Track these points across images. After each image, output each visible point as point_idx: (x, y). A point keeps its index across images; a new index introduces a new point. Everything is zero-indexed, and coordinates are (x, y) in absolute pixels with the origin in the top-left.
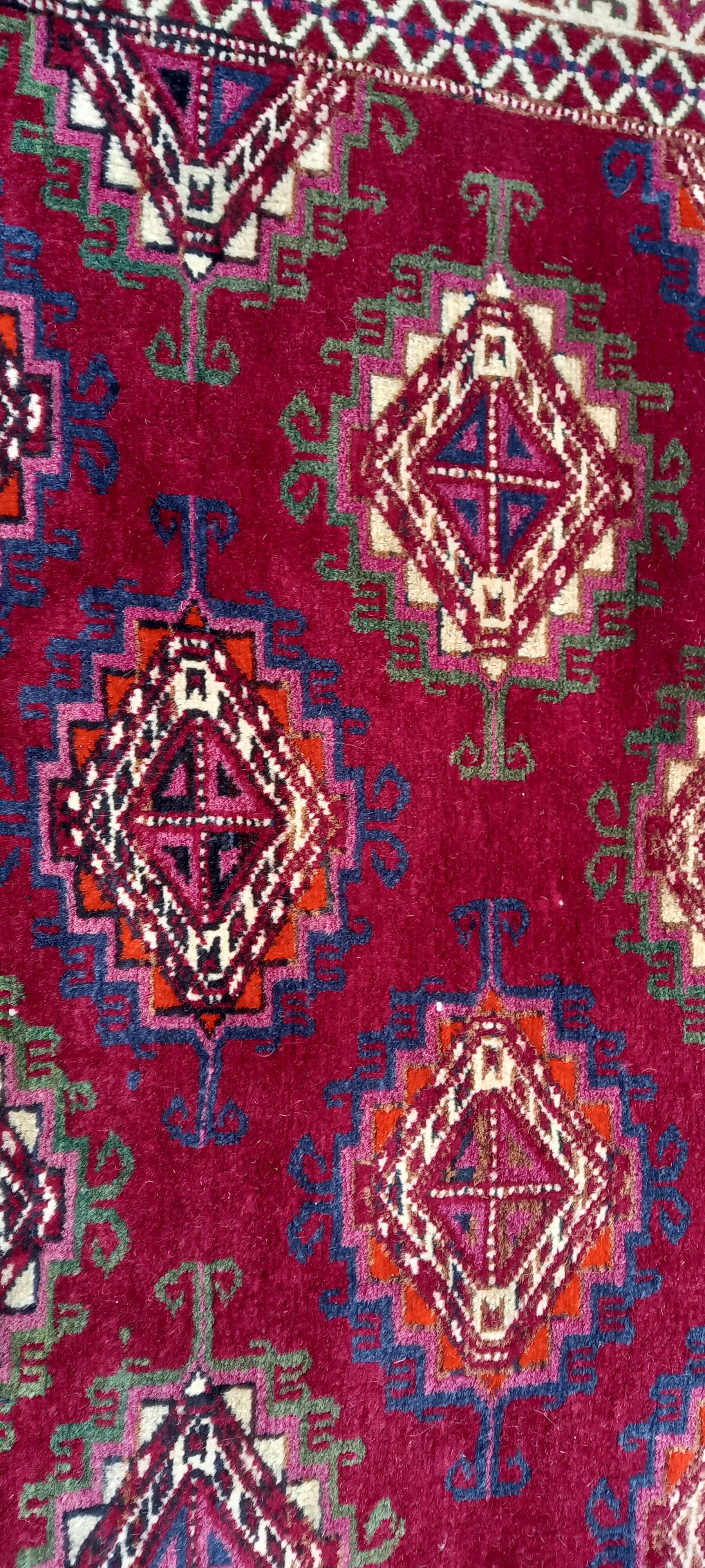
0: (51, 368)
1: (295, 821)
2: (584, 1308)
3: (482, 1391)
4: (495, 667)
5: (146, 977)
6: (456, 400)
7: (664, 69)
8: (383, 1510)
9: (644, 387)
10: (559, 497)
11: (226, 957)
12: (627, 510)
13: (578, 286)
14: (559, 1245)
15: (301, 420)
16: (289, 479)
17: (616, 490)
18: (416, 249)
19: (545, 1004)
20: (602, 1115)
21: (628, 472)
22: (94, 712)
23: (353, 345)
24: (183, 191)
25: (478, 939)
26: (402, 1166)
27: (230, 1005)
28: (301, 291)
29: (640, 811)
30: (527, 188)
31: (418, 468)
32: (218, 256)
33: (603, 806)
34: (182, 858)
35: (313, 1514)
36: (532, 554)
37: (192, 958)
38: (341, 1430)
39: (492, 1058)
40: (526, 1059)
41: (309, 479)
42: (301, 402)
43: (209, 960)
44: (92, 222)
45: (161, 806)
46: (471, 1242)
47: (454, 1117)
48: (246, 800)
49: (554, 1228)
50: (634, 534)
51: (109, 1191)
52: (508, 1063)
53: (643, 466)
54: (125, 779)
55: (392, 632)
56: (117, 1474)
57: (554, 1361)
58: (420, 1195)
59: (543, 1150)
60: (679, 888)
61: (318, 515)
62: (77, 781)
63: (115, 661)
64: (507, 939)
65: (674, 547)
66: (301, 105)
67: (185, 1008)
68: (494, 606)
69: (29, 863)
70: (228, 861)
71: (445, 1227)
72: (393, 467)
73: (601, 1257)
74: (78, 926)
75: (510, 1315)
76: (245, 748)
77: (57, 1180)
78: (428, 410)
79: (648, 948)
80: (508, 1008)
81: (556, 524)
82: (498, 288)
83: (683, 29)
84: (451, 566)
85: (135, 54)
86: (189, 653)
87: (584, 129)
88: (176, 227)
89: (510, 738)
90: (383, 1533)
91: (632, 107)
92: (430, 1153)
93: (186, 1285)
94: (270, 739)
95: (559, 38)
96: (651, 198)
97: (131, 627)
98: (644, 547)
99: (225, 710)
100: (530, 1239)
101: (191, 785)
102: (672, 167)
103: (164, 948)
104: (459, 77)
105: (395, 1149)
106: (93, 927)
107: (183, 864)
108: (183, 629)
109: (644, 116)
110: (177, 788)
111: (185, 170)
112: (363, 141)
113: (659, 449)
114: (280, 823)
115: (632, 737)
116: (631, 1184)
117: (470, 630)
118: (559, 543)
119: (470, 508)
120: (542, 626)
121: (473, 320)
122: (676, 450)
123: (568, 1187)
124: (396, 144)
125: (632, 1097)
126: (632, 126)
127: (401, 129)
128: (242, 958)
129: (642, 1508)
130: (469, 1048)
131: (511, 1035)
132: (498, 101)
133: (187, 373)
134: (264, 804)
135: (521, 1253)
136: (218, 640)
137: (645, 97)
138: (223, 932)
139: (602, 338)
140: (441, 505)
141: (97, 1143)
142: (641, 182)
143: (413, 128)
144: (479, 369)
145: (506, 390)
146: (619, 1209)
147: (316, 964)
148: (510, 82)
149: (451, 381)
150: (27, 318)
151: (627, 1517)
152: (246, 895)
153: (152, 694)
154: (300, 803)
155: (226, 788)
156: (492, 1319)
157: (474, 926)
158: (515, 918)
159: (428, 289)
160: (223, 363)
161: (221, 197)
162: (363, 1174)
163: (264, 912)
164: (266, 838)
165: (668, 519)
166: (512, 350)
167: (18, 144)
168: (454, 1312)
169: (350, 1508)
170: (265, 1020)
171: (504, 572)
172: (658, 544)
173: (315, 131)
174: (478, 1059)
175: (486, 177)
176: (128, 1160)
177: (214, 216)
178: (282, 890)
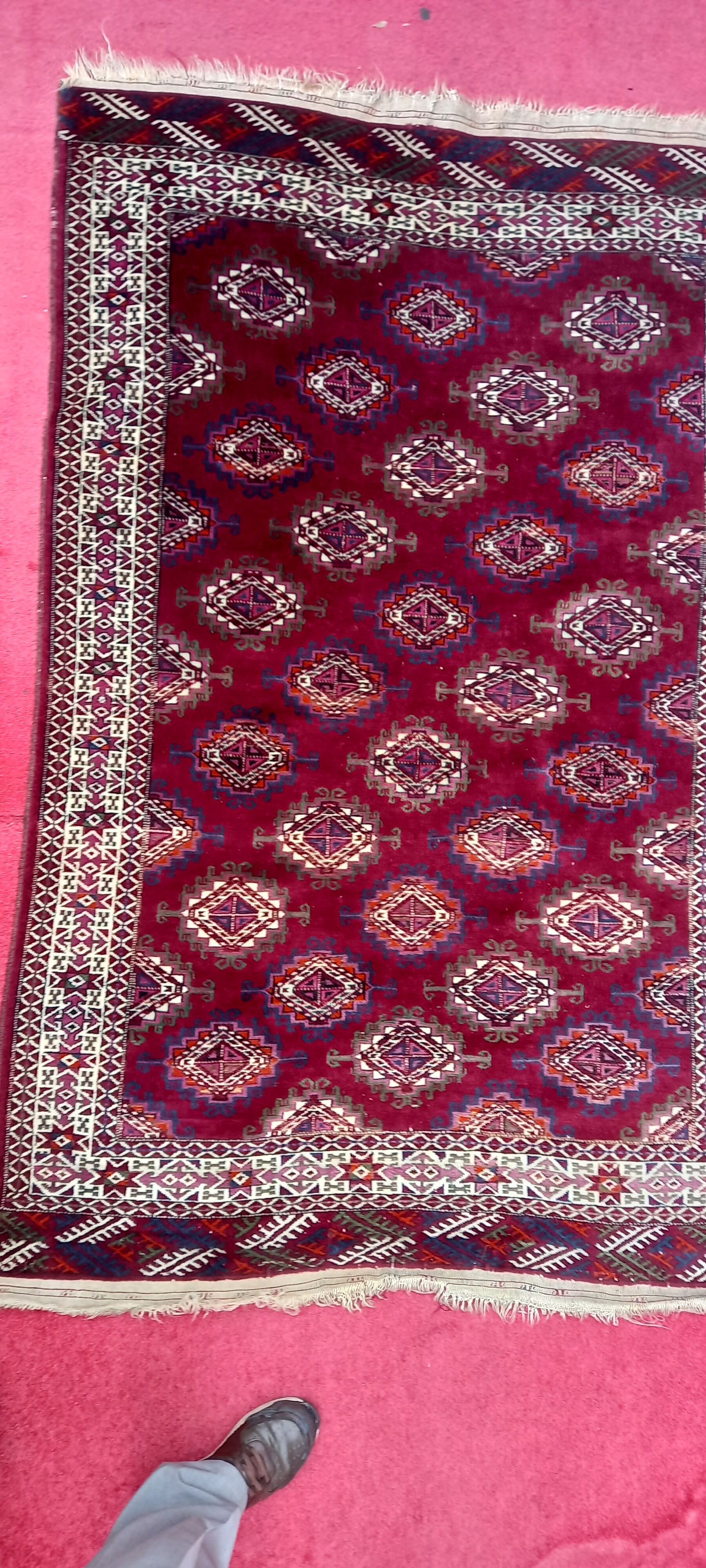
0: (212, 1024)
1: (320, 966)
2: (442, 892)
3: (461, 919)
4: (281, 914)
5: (356, 1002)
6: (215, 924)
7: (124, 867)
8: (487, 945)
9: (209, 874)
10: (238, 897)
11: (352, 983)
12: (241, 879)
13: (184, 892)
14: (427, 898)
15: (222, 964)
16: (236, 967)
17: (236, 882)
18: (177, 935)
19: (367, 901)
20: (395, 886)
21: (231, 879)
22: (293, 1015)
23: (202, 951)
24: (168, 993)
25: (349, 918)
26: (404, 939)
27: (364, 983)
28: (190, 964)
29: (318, 875)
30: (160, 905)
31: (232, 934)
32: (182, 985)
33: (317, 886)
34: (328, 994)
35: (485, 962)
36: (253, 904)
37: (352, 991)
38: (466, 955)
39: (379, 916)
40: (380, 906)
41: (236, 963)
42: (217, 964)
43: (352, 987)
44: (177, 1015)
45: (315, 999)
46: (425, 921)
47: (393, 926)
48: (314, 978)
49: (422, 900)
50: (247, 877)
51: (405, 1010)
52: (381, 911)
53: (229, 875)
54: (309, 1007)
55: (273, 942)
56: (470, 1009)
57: (455, 900)
58: (411, 934)
59: (403, 902)
60: (338, 864)
61: (245, 960)
62: (309, 1018)
63: (281, 1009)
64: (351, 912)
65: (250, 866)
66: (144, 964)
67: (364, 993)
68: (266, 914)
69: (328, 1029)
70: (329, 982)
71: (420, 928)
72: (232, 941)
73: (430, 887)
74: (343, 1018)
75: (443, 911)
76: (302, 978)
77: (402, 1023)
78: (217, 932)
79: (353, 873)
80: (367, 911)
81: (245, 898)
82: (186, 913)
83: (113, 862)
84: (256, 926)
85: (136, 1004)
86: (278, 992)
87: (143, 890)
88: (177, 995)
89: (299, 910)
90: (492, 945)
91: (136, 876)
92: (402, 932)
93: (428, 993)
94: (299, 972)
95: (120, 896)
96: (159, 872)
97: (273, 1006)
98: (250, 874)
99: (292, 983)
100: (425, 906)
101: (310, 991)
102: (150, 866)
103: (349, 998)
104: (132, 923)
105: (401, 941)
106: (344, 1015)
107: (330, 993)
108: (273, 993)
109: (138, 873)
110: (311, 995)
111: (163, 992)
112: (152, 948)
113: (225, 870)
114: (320, 970)
115: (300, 878)
116: (413, 879)
117: (272, 920)
118: (250, 897)
119: (242, 921)
120: (271, 902)
121: (195, 920)
122: (225, 865)
123: (413, 896)
124: (152, 940)
125: (391, 879)
126: (141, 876)
127: (147, 939)
128: (352, 979)
129: (495, 876)
130: (377, 921)
131: (374, 910)
132: (138, 913)
133: (212, 992)
134: (315, 974)
135: (428, 908)
136: (275, 985)
137: (133, 873)
138: (346, 984)
139: (197, 886)
140: (241, 928)
141: (394, 1014)
142: (154, 874)
143: (147, 936)
144: (207, 918)
145: (211, 911)
146: (418, 882)
147: (355, 961)
148: (133, 910)
149: (210, 926)
150: (201, 1030)
151: (496, 880)
152: (338, 978)
153: (289, 1001)
154: (315, 965)
155: (311, 983)
156: (443, 916)
157: (346, 920)
158: (345, 909)
159: (187, 932)
160: (209, 984)
161: (169, 984)
162: (406, 950)
163: (342, 973)
164: (323, 973)
165: (243, 867)
166: (202, 909)
167: (160, 1032)
168: (440, 927)
169: (485, 953)
170: (367, 973)
171: (257, 912)
172: (249, 871)
173: (150, 961)
174: (379, 919)
175: (158, 916)
176: (399, 1006)
177: (173, 986)
178: (336, 969)
